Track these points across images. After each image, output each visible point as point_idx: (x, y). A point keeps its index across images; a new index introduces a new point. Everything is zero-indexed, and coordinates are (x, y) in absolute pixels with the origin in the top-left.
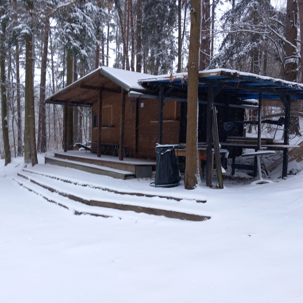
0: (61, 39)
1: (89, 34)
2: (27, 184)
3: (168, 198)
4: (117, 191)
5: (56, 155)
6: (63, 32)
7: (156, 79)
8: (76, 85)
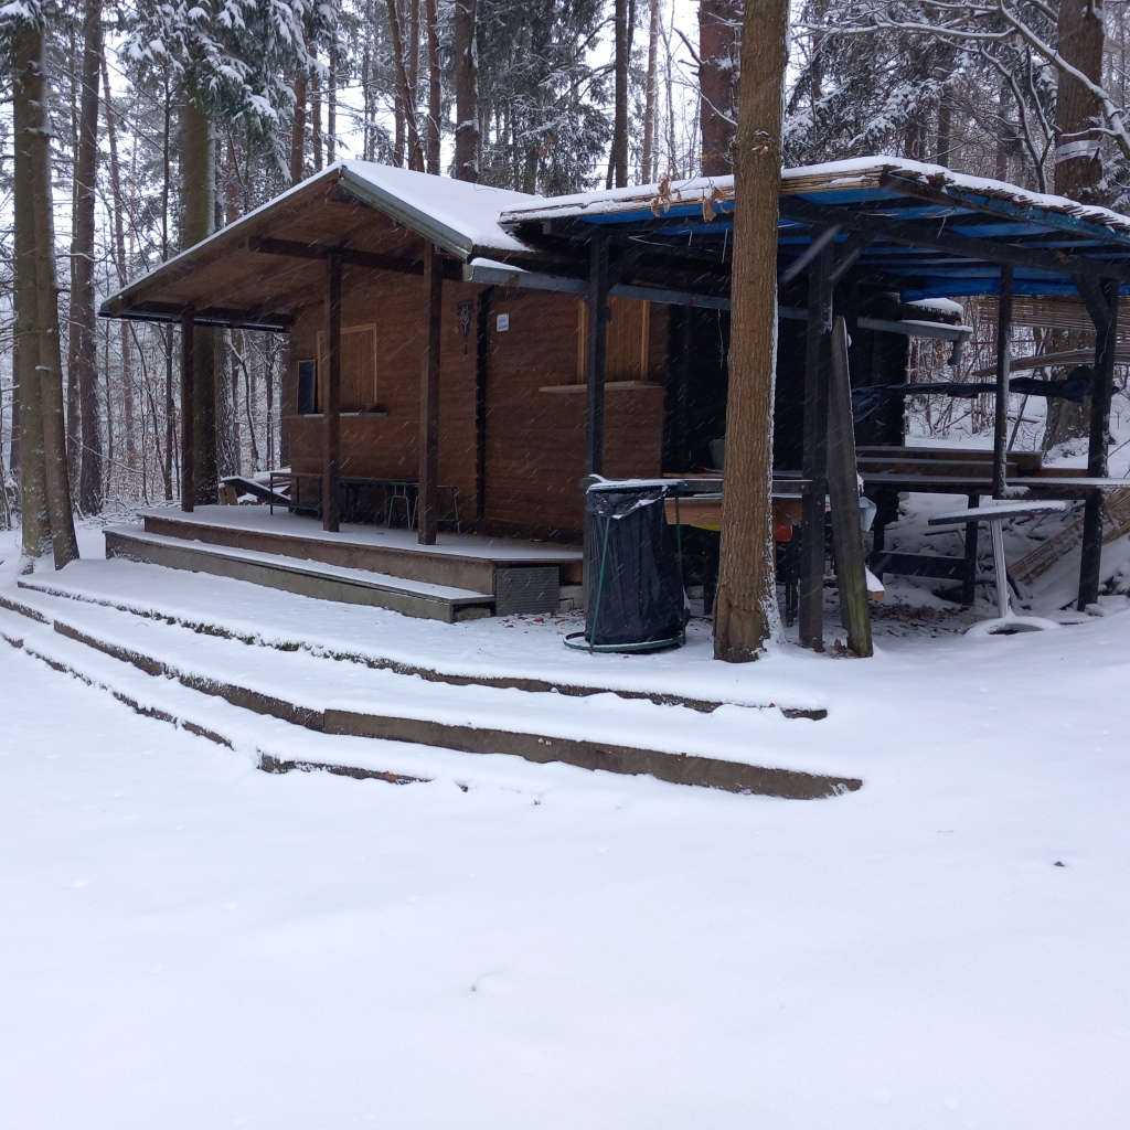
0: (166, 48)
1: (284, 30)
2: (40, 638)
3: (657, 699)
4: (433, 671)
5: (153, 524)
6: (177, 18)
7: (583, 207)
8: (233, 241)
